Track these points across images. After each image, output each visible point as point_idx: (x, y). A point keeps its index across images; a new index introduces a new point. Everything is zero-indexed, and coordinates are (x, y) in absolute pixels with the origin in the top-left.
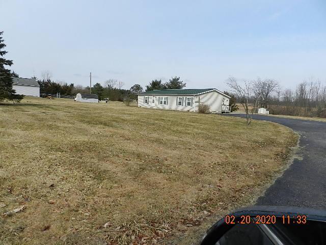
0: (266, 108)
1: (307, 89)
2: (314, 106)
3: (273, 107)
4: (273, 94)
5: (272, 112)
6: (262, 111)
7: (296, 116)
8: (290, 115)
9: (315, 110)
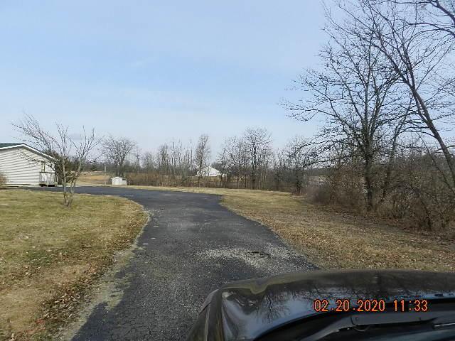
0: (123, 176)
1: (169, 153)
2: (178, 174)
3: (131, 175)
4: (130, 159)
5: (131, 182)
6: (118, 181)
7: (159, 185)
8: (152, 185)
9: (179, 177)
